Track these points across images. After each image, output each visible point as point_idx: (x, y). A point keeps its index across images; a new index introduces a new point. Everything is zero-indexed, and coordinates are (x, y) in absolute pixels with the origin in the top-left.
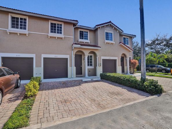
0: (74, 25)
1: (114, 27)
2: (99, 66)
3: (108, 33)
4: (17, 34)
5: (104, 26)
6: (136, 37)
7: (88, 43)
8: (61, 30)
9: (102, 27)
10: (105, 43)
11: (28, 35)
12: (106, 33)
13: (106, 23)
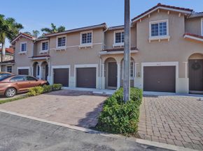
0: (104, 29)
1: (168, 10)
2: (137, 77)
3: (157, 25)
4: (60, 50)
5: (148, 15)
9: (142, 19)
10: (150, 42)
11: (66, 50)
12: (152, 25)
13: (150, 10)
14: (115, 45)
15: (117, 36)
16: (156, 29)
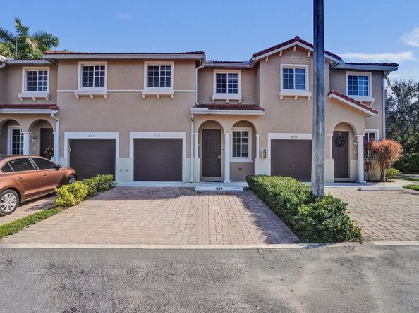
0: (198, 63)
1: (309, 51)
2: (261, 157)
3: (291, 71)
4: (89, 96)
5: (279, 53)
6: (396, 69)
7: (238, 101)
8: (169, 79)
9: (270, 56)
10: (281, 98)
11: (108, 96)
12: (285, 70)
13: (283, 44)
14: (217, 96)
15: (218, 81)
16: (290, 78)
